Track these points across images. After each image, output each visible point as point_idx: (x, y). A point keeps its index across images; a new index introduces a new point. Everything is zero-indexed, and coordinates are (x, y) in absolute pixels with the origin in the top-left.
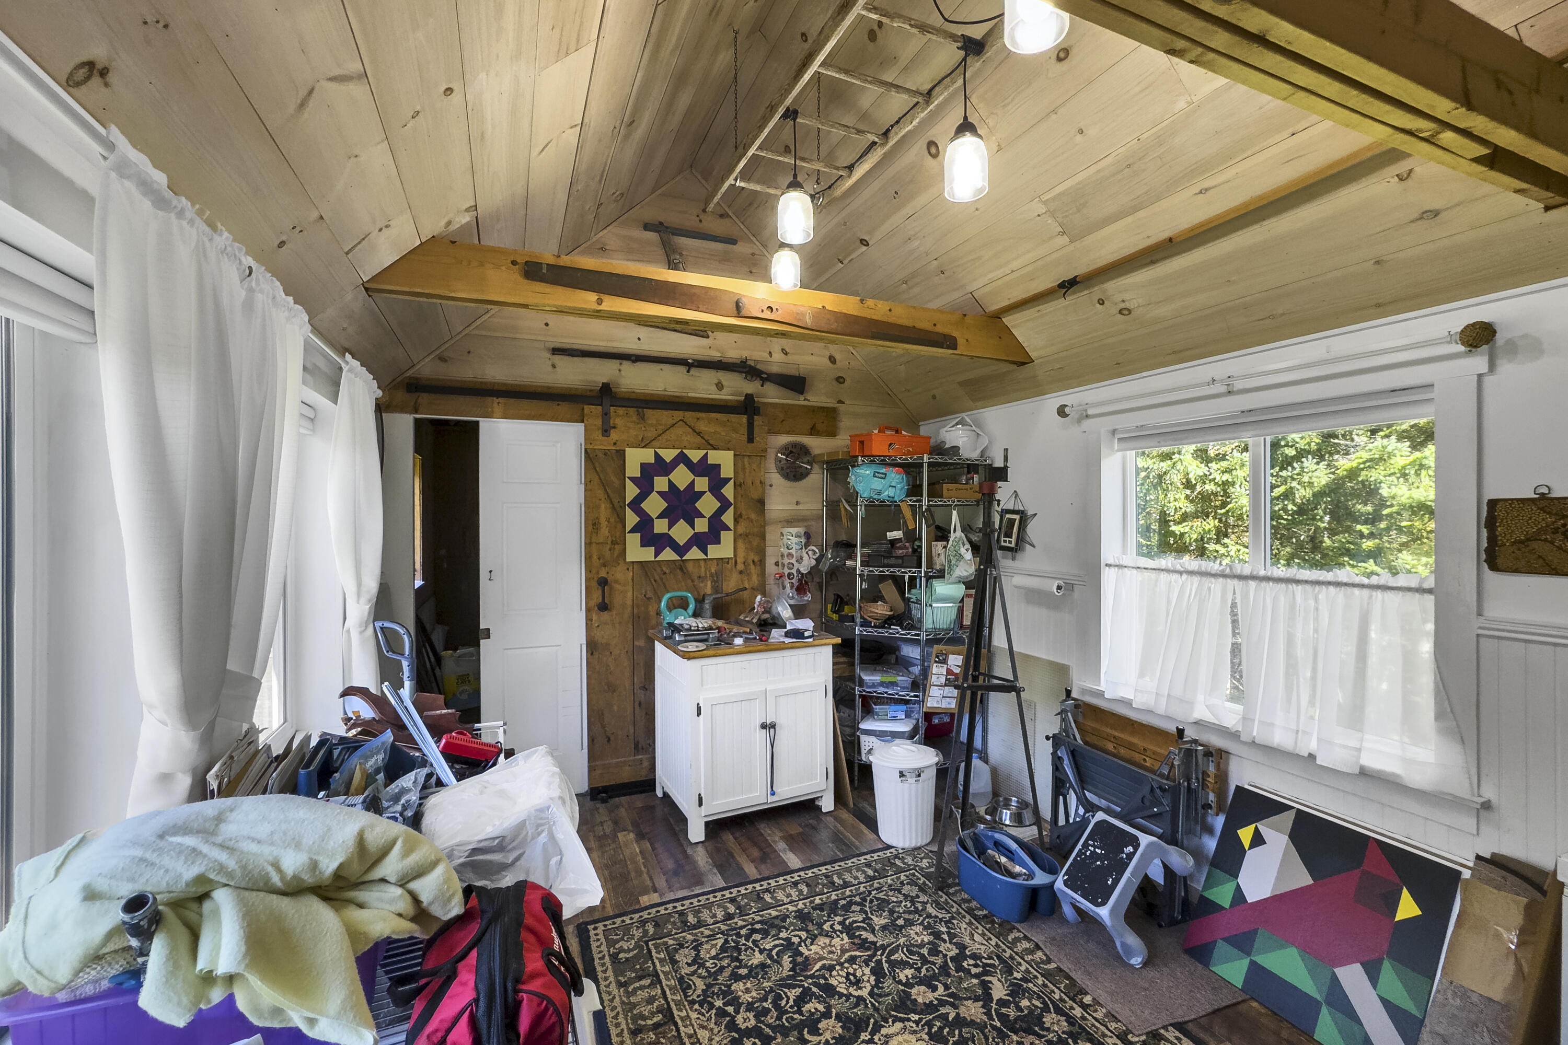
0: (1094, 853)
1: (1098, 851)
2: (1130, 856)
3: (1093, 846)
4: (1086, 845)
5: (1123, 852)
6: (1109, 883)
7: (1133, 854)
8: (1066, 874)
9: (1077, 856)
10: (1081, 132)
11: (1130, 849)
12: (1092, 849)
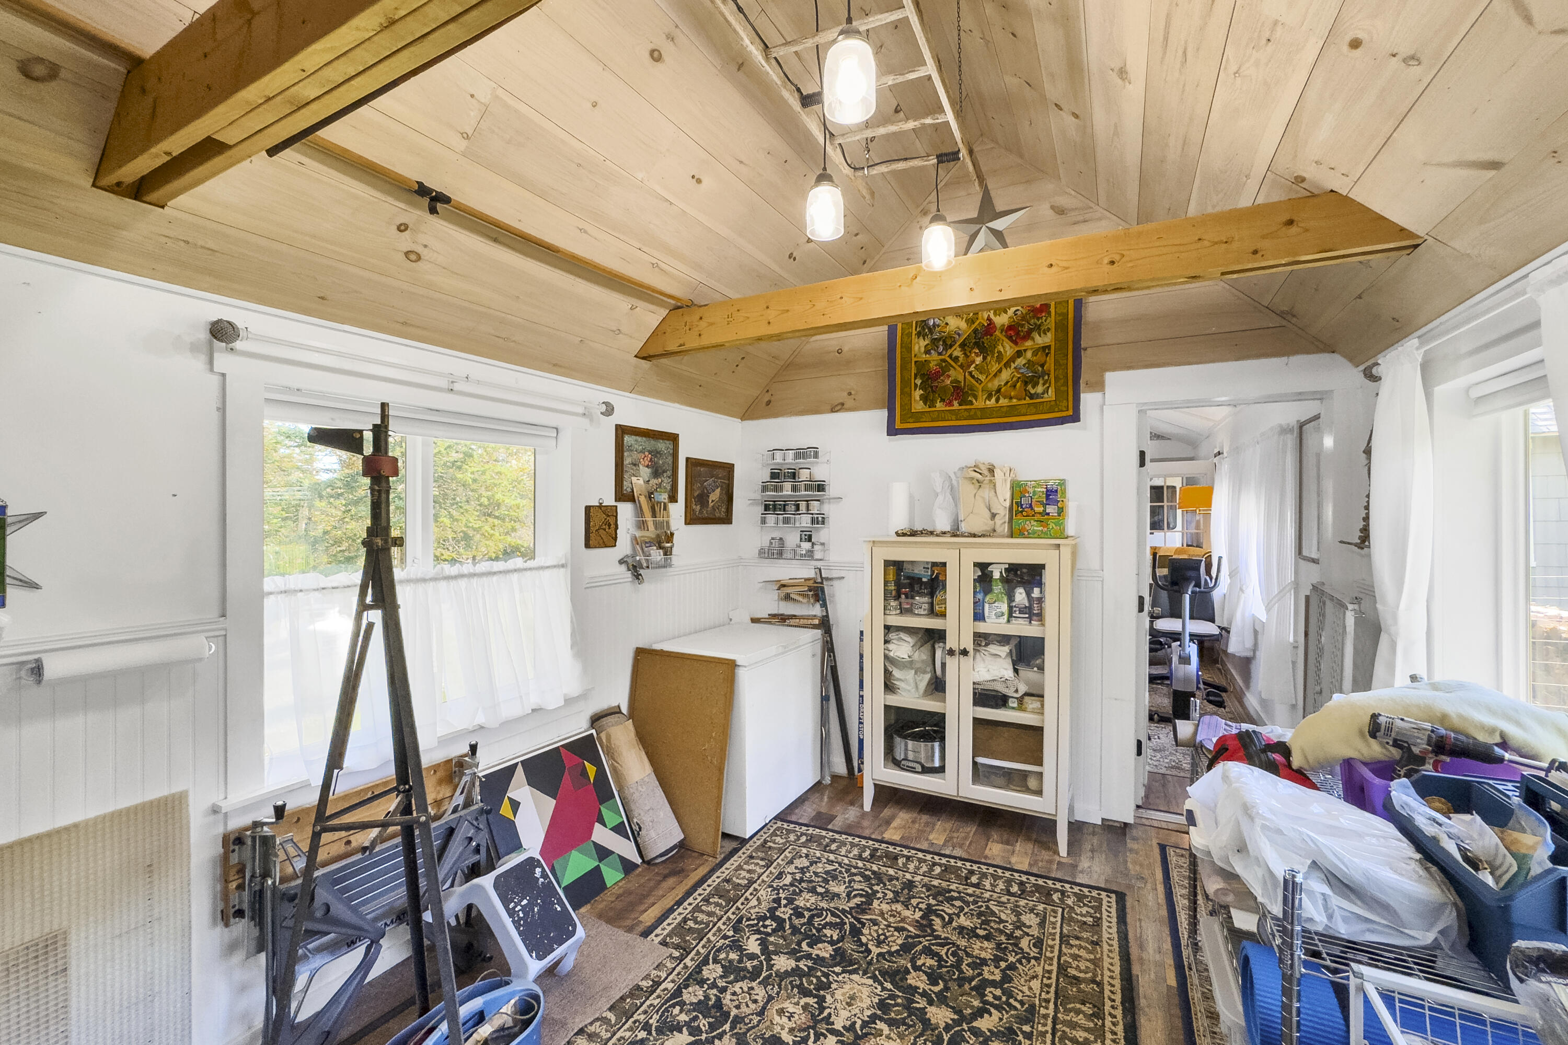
0: (522, 910)
1: (525, 902)
2: (544, 875)
3: (516, 905)
4: (511, 913)
5: (538, 879)
6: (559, 909)
7: (543, 870)
8: (530, 952)
9: (517, 928)
10: (595, 105)
11: (538, 870)
12: (519, 908)
